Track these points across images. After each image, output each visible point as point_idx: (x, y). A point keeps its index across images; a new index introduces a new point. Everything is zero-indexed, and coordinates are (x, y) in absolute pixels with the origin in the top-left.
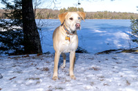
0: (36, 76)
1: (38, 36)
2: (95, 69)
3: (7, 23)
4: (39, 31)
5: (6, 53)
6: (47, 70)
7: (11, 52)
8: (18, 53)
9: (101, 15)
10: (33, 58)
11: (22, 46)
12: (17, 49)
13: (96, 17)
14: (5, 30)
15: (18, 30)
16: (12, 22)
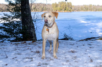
0: (31, 56)
1: (33, 27)
2: (73, 52)
3: (9, 17)
4: (34, 22)
5: (8, 40)
6: (38, 52)
7: (12, 39)
8: (18, 40)
9: (86, 8)
10: (29, 44)
11: (21, 35)
12: (17, 37)
13: (82, 9)
14: (8, 22)
15: (18, 22)
16: (13, 16)
